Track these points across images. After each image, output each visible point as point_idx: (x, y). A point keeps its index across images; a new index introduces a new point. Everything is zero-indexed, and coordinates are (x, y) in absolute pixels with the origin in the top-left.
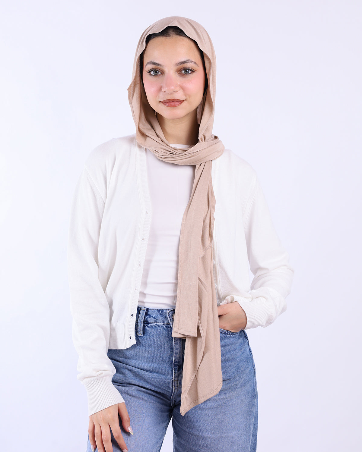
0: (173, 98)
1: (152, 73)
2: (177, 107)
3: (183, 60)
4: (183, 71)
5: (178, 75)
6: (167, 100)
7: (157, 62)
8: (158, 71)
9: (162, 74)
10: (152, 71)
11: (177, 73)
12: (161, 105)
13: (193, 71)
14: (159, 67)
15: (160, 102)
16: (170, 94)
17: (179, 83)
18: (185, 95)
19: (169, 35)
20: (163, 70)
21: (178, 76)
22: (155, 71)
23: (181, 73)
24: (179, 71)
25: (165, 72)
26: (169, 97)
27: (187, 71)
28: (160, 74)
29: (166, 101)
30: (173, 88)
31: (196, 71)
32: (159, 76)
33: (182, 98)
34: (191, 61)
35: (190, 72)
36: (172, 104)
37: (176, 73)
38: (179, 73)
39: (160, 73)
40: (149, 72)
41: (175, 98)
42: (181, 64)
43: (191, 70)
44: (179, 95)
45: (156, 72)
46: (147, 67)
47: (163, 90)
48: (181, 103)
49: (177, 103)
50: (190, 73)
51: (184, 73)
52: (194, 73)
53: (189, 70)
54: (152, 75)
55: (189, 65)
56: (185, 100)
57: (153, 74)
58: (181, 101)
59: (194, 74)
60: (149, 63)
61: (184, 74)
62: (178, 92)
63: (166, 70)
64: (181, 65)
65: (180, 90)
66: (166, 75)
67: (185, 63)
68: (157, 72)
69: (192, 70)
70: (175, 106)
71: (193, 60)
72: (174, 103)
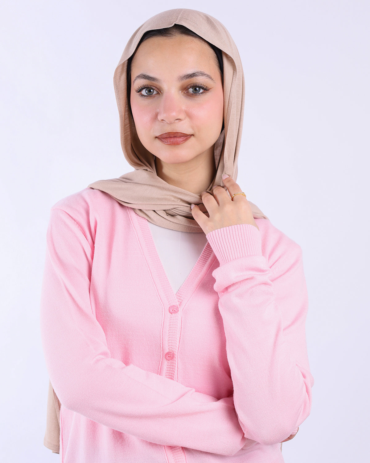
0: (175, 131)
1: (144, 92)
2: (180, 145)
3: (190, 72)
4: (191, 90)
5: (183, 95)
6: (166, 133)
7: (152, 75)
8: (153, 89)
9: (158, 93)
10: (143, 89)
11: (182, 92)
12: (158, 142)
13: (206, 90)
14: (153, 82)
15: (156, 137)
16: (171, 123)
17: (184, 108)
18: (193, 128)
19: (170, 34)
20: (160, 87)
21: (183, 97)
22: (149, 89)
23: (188, 92)
24: (184, 89)
25: (163, 91)
26: (168, 129)
27: (197, 89)
28: (156, 94)
29: (164, 136)
30: (174, 114)
31: (210, 89)
32: (154, 97)
33: (189, 131)
34: (203, 74)
35: (201, 91)
36: (172, 140)
37: (180, 92)
38: (184, 93)
39: (155, 92)
40: (140, 91)
41: (178, 131)
42: (188, 78)
43: (203, 88)
44: (184, 127)
45: (150, 91)
46: (137, 84)
47: (160, 118)
48: (186, 140)
49: (181, 139)
50: (202, 93)
51: (192, 92)
52: (207, 93)
53: (200, 87)
54: (143, 95)
55: (200, 80)
56: (193, 135)
57: (146, 95)
58: (187, 137)
59: (208, 95)
60: (139, 77)
61: (192, 94)
62: (181, 122)
63: (165, 87)
64: (188, 80)
65: (185, 119)
66: (164, 94)
67: (193, 76)
68: (152, 91)
69: (205, 87)
70: (177, 144)
71: (207, 72)
72: (175, 138)
